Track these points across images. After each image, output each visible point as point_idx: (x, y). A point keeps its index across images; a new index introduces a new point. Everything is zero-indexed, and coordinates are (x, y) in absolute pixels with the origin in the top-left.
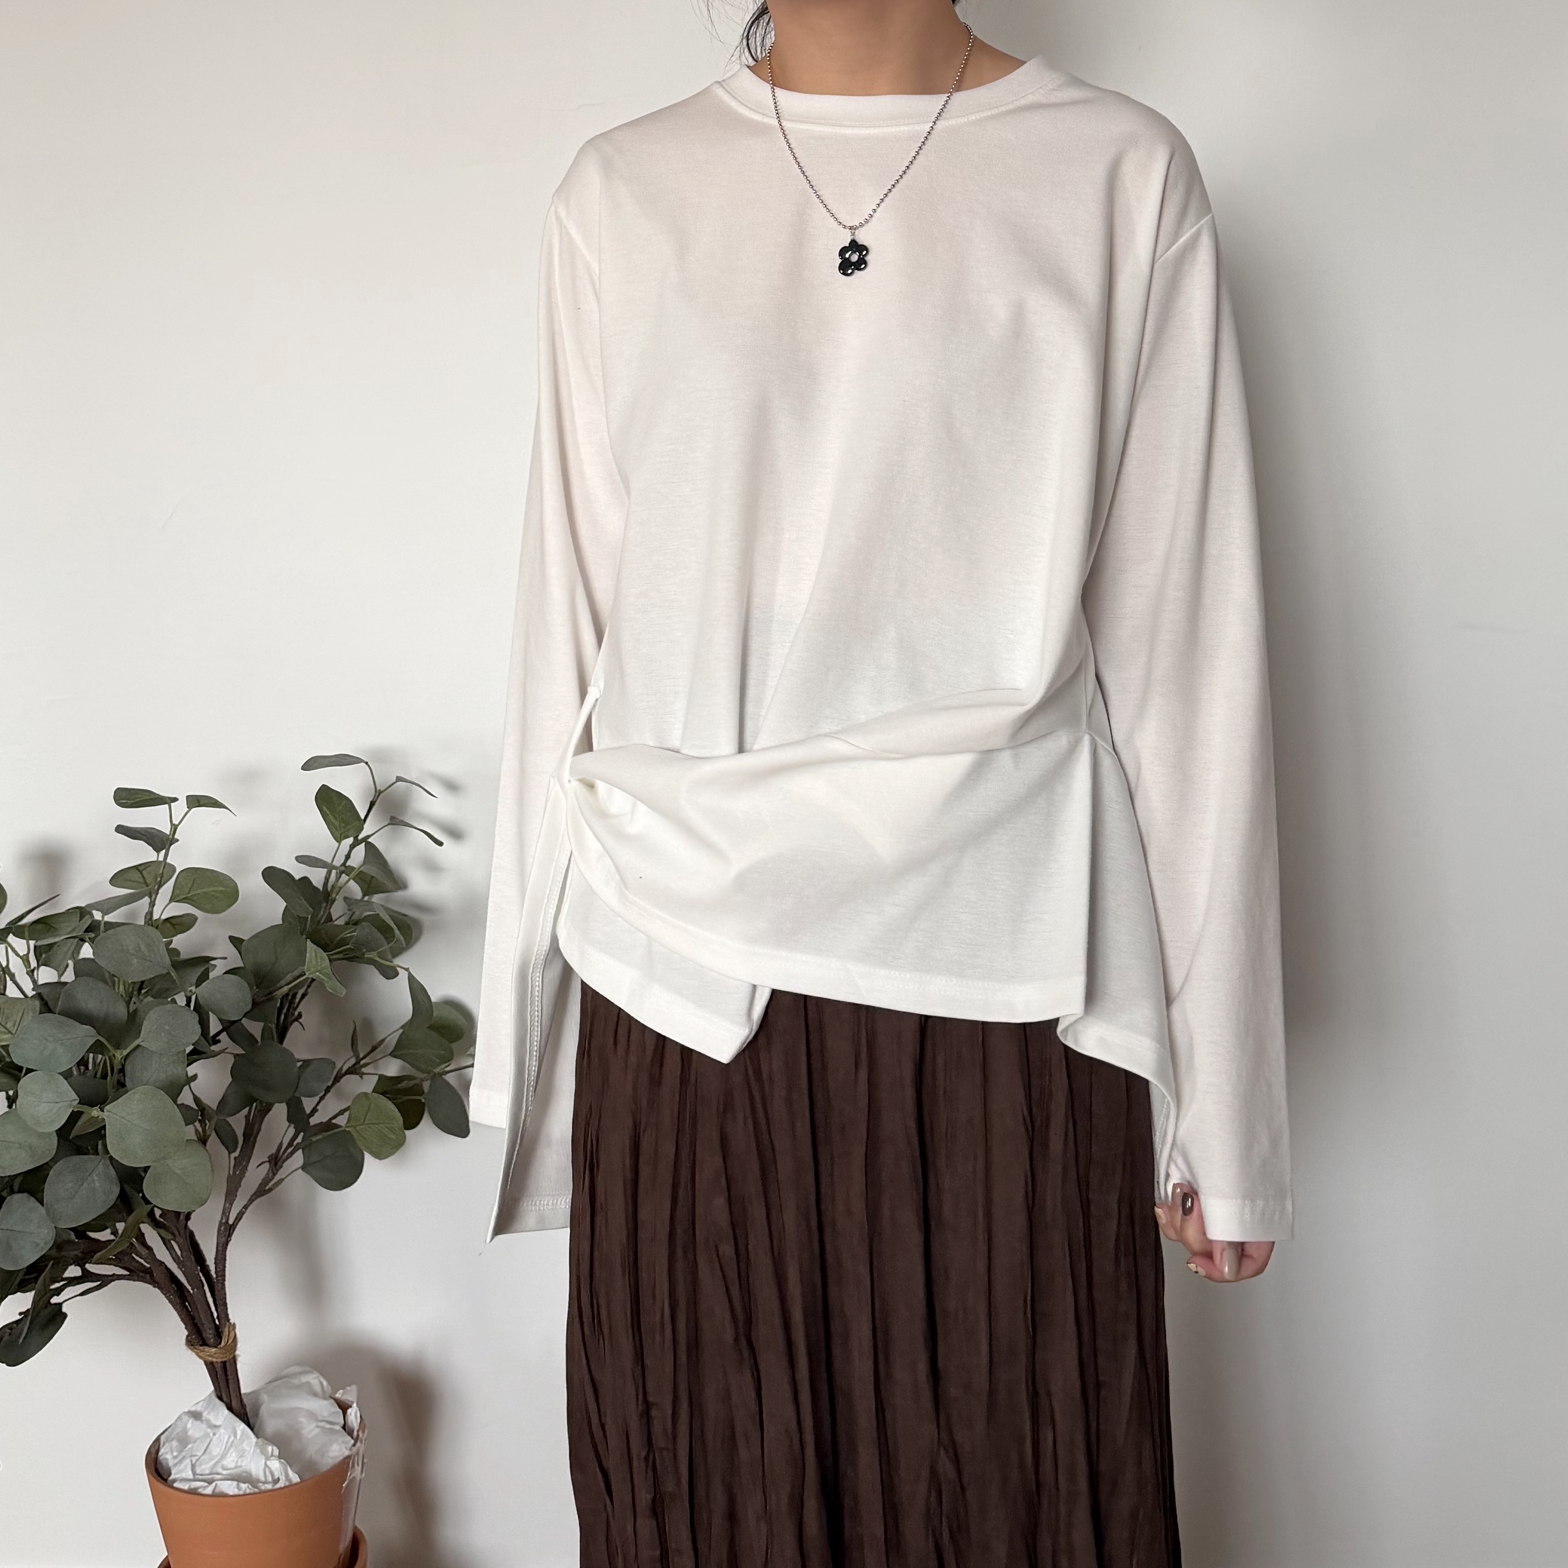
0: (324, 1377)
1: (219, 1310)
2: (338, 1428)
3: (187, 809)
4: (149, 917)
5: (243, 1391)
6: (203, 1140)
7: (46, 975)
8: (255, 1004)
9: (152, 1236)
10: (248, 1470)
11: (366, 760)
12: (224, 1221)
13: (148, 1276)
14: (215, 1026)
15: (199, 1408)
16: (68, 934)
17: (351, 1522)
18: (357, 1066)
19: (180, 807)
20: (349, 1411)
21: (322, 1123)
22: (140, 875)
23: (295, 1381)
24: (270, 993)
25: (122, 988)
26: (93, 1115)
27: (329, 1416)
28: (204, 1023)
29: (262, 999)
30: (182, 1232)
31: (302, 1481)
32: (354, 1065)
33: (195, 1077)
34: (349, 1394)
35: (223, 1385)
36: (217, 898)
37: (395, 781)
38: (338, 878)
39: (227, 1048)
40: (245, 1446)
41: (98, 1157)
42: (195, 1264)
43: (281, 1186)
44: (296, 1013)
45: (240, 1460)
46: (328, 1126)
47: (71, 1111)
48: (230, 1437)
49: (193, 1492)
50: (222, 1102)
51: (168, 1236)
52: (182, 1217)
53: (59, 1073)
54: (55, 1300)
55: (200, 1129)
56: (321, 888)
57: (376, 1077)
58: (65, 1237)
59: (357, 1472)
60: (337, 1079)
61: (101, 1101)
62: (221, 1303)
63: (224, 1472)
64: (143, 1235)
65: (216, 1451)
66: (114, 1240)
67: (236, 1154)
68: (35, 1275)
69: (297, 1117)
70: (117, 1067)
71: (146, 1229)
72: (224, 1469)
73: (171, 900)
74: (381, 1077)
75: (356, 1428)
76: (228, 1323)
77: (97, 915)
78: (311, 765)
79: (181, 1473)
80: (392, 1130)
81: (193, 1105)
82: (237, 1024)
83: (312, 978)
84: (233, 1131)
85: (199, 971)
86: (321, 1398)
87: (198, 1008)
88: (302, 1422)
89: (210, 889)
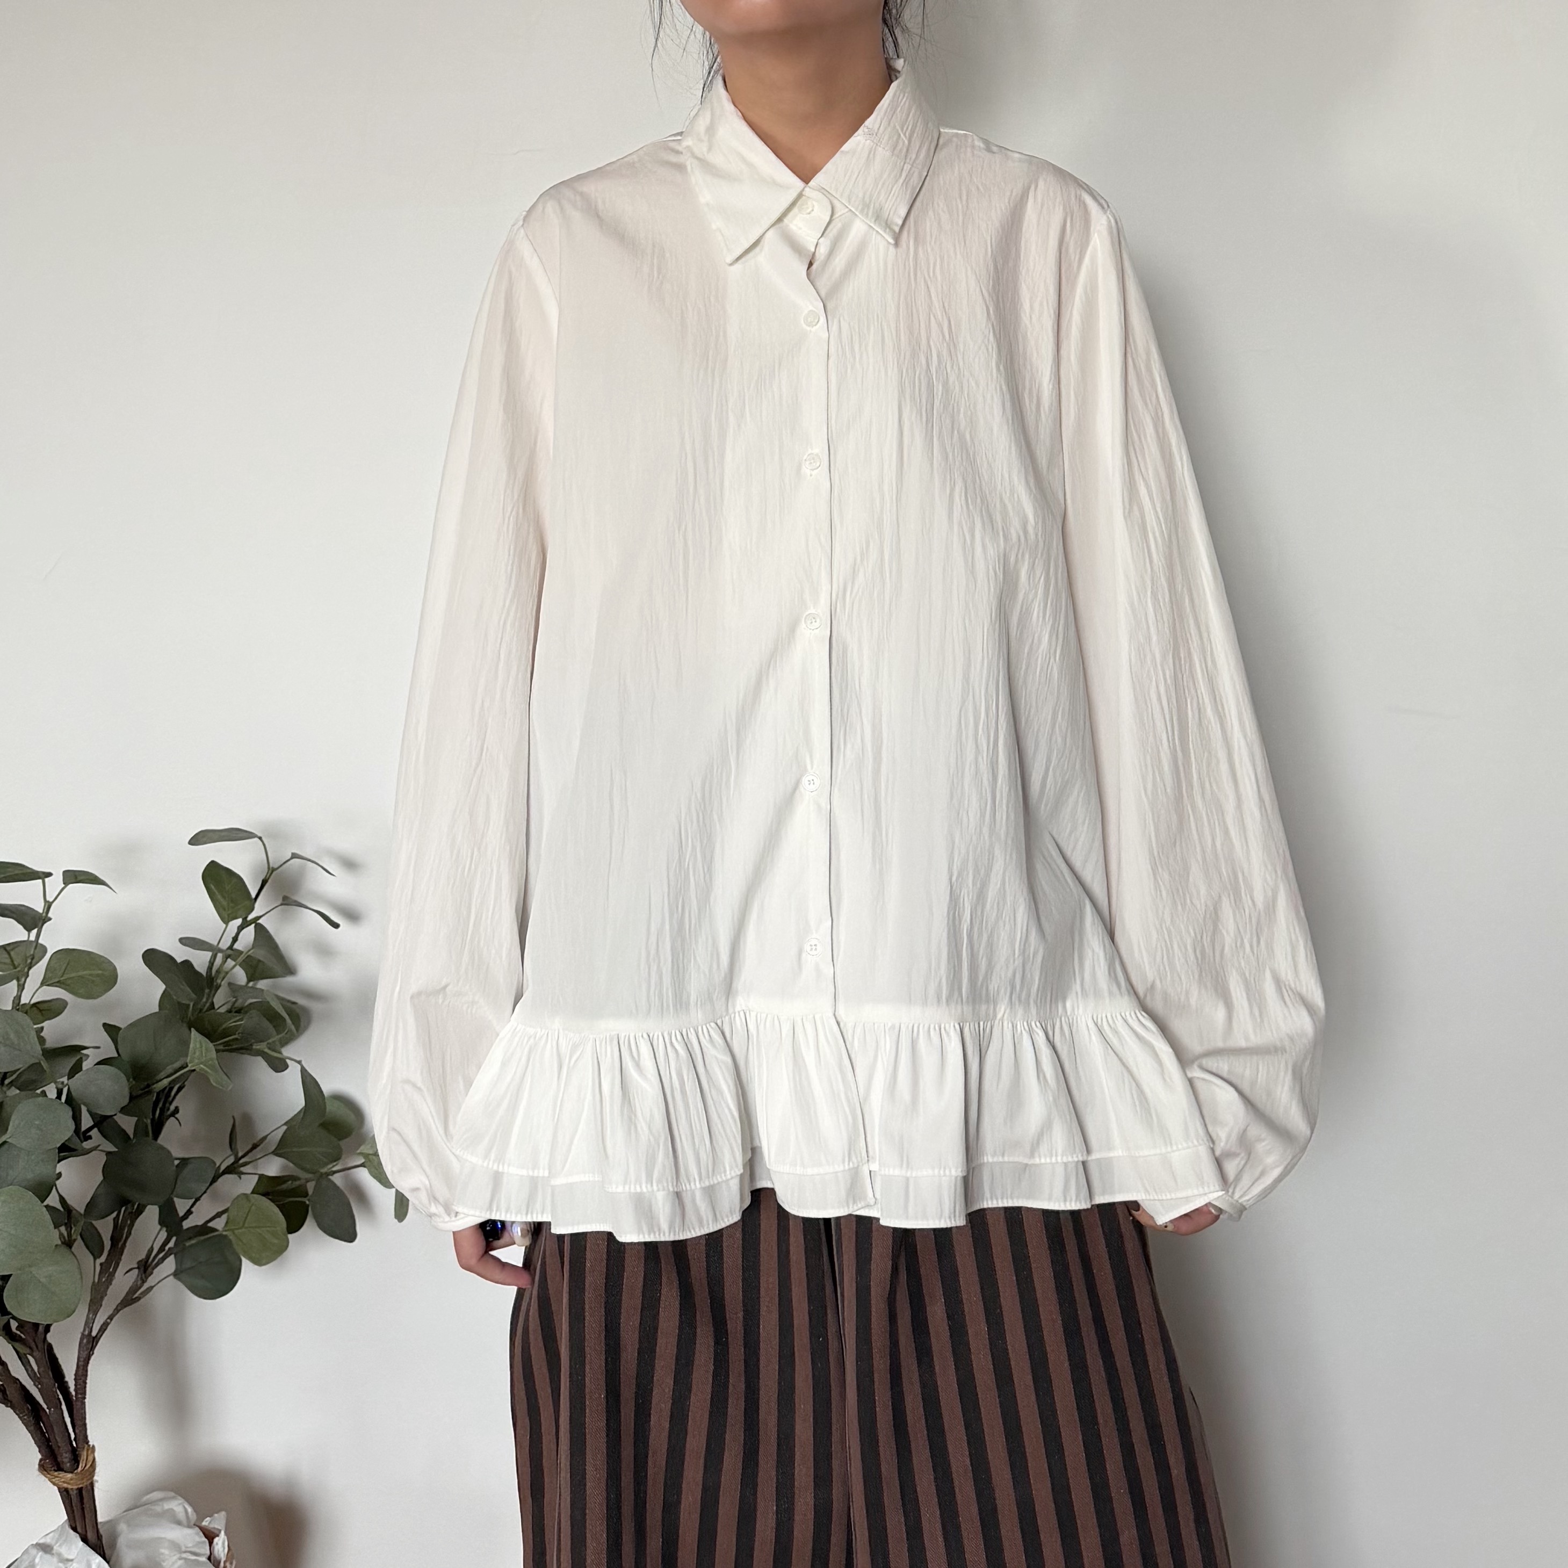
0: (191, 1504)
1: (77, 1431)
5: (100, 1519)
8: (132, 1098)
9: (7, 1352)
11: (259, 835)
12: (86, 1333)
14: (87, 1122)
15: (48, 1540)
18: (236, 1165)
19: (54, 883)
20: (216, 1540)
21: (197, 1226)
22: (7, 956)
23: (158, 1509)
24: (148, 1086)
27: (193, 1547)
28: (77, 1118)
29: (138, 1092)
32: (233, 1164)
35: (78, 1514)
36: (93, 982)
37: (289, 858)
38: (224, 962)
39: (99, 1146)
42: (52, 1381)
43: (151, 1293)
44: (172, 1108)
46: (204, 1229)
50: (90, 1205)
51: (22, 1349)
52: (41, 1329)
55: (65, 1234)
56: (204, 973)
57: (256, 1177)
60: (214, 1180)
62: (80, 1423)
67: (103, 1259)
69: (170, 1219)
73: (42, 984)
74: (262, 1177)
75: (223, 1559)
78: (199, 839)
80: (274, 1234)
81: (59, 1206)
82: (110, 1120)
83: (194, 1070)
84: (100, 1236)
85: (72, 1061)
86: (185, 1526)
87: (70, 1101)
88: (162, 1554)
89: (85, 972)
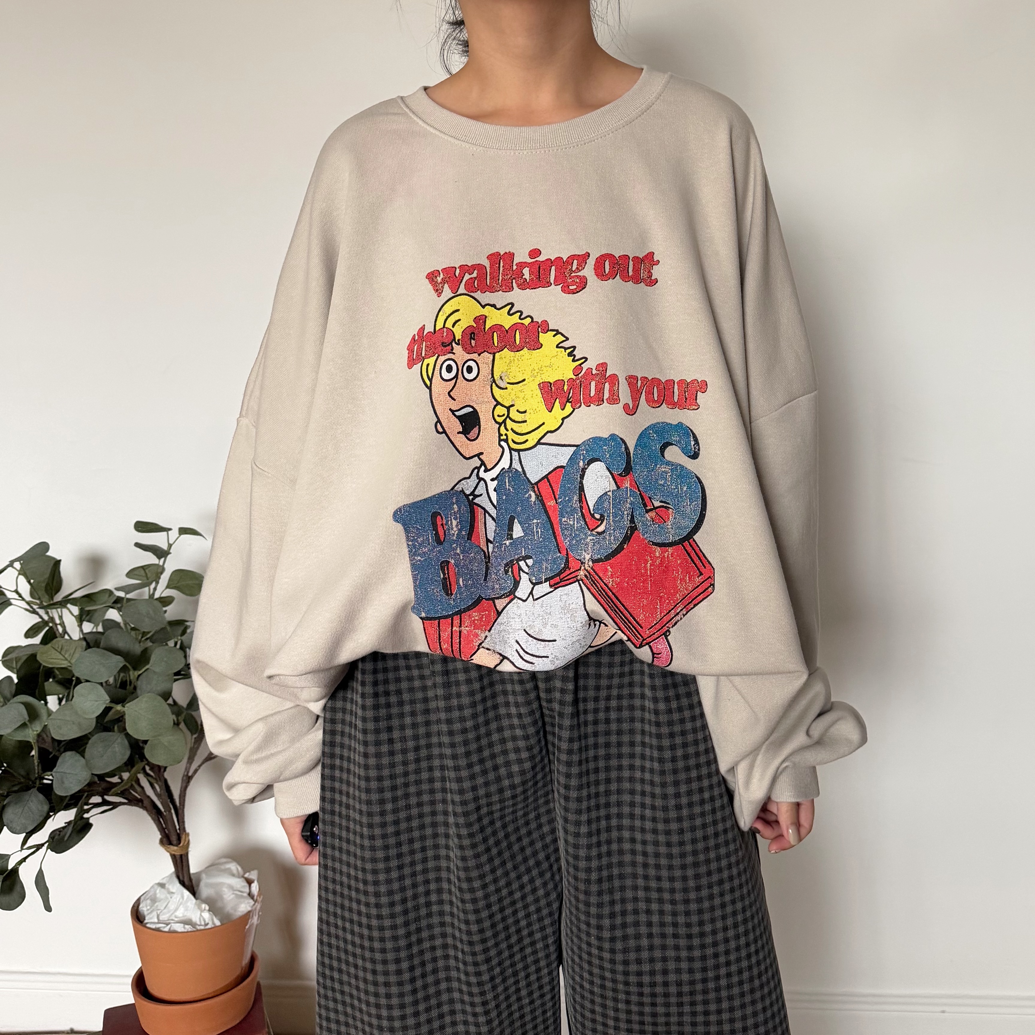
0: (239, 865)
1: (180, 825)
2: (245, 895)
3: (179, 535)
4: (153, 596)
5: (191, 873)
6: (177, 726)
10: (190, 918)
12: (186, 773)
13: (140, 803)
15: (164, 881)
17: (250, 948)
22: (144, 572)
26: (118, 709)
27: (241, 888)
30: (161, 779)
31: (222, 924)
33: (173, 690)
34: (253, 875)
35: (180, 869)
36: (191, 586)
41: (119, 733)
42: (167, 798)
45: (185, 912)
47: (104, 706)
48: (179, 899)
49: (158, 930)
51: (153, 781)
52: (162, 769)
55: (176, 719)
58: (93, 778)
59: (255, 920)
61: (123, 701)
62: (181, 821)
63: (176, 919)
64: (139, 780)
65: (172, 907)
66: (121, 782)
67: (196, 735)
68: (77, 800)
70: (133, 682)
71: (141, 777)
72: (176, 917)
73: (168, 587)
75: (256, 895)
76: (185, 833)
79: (151, 919)
84: (195, 721)
86: (237, 877)
89: (189, 582)
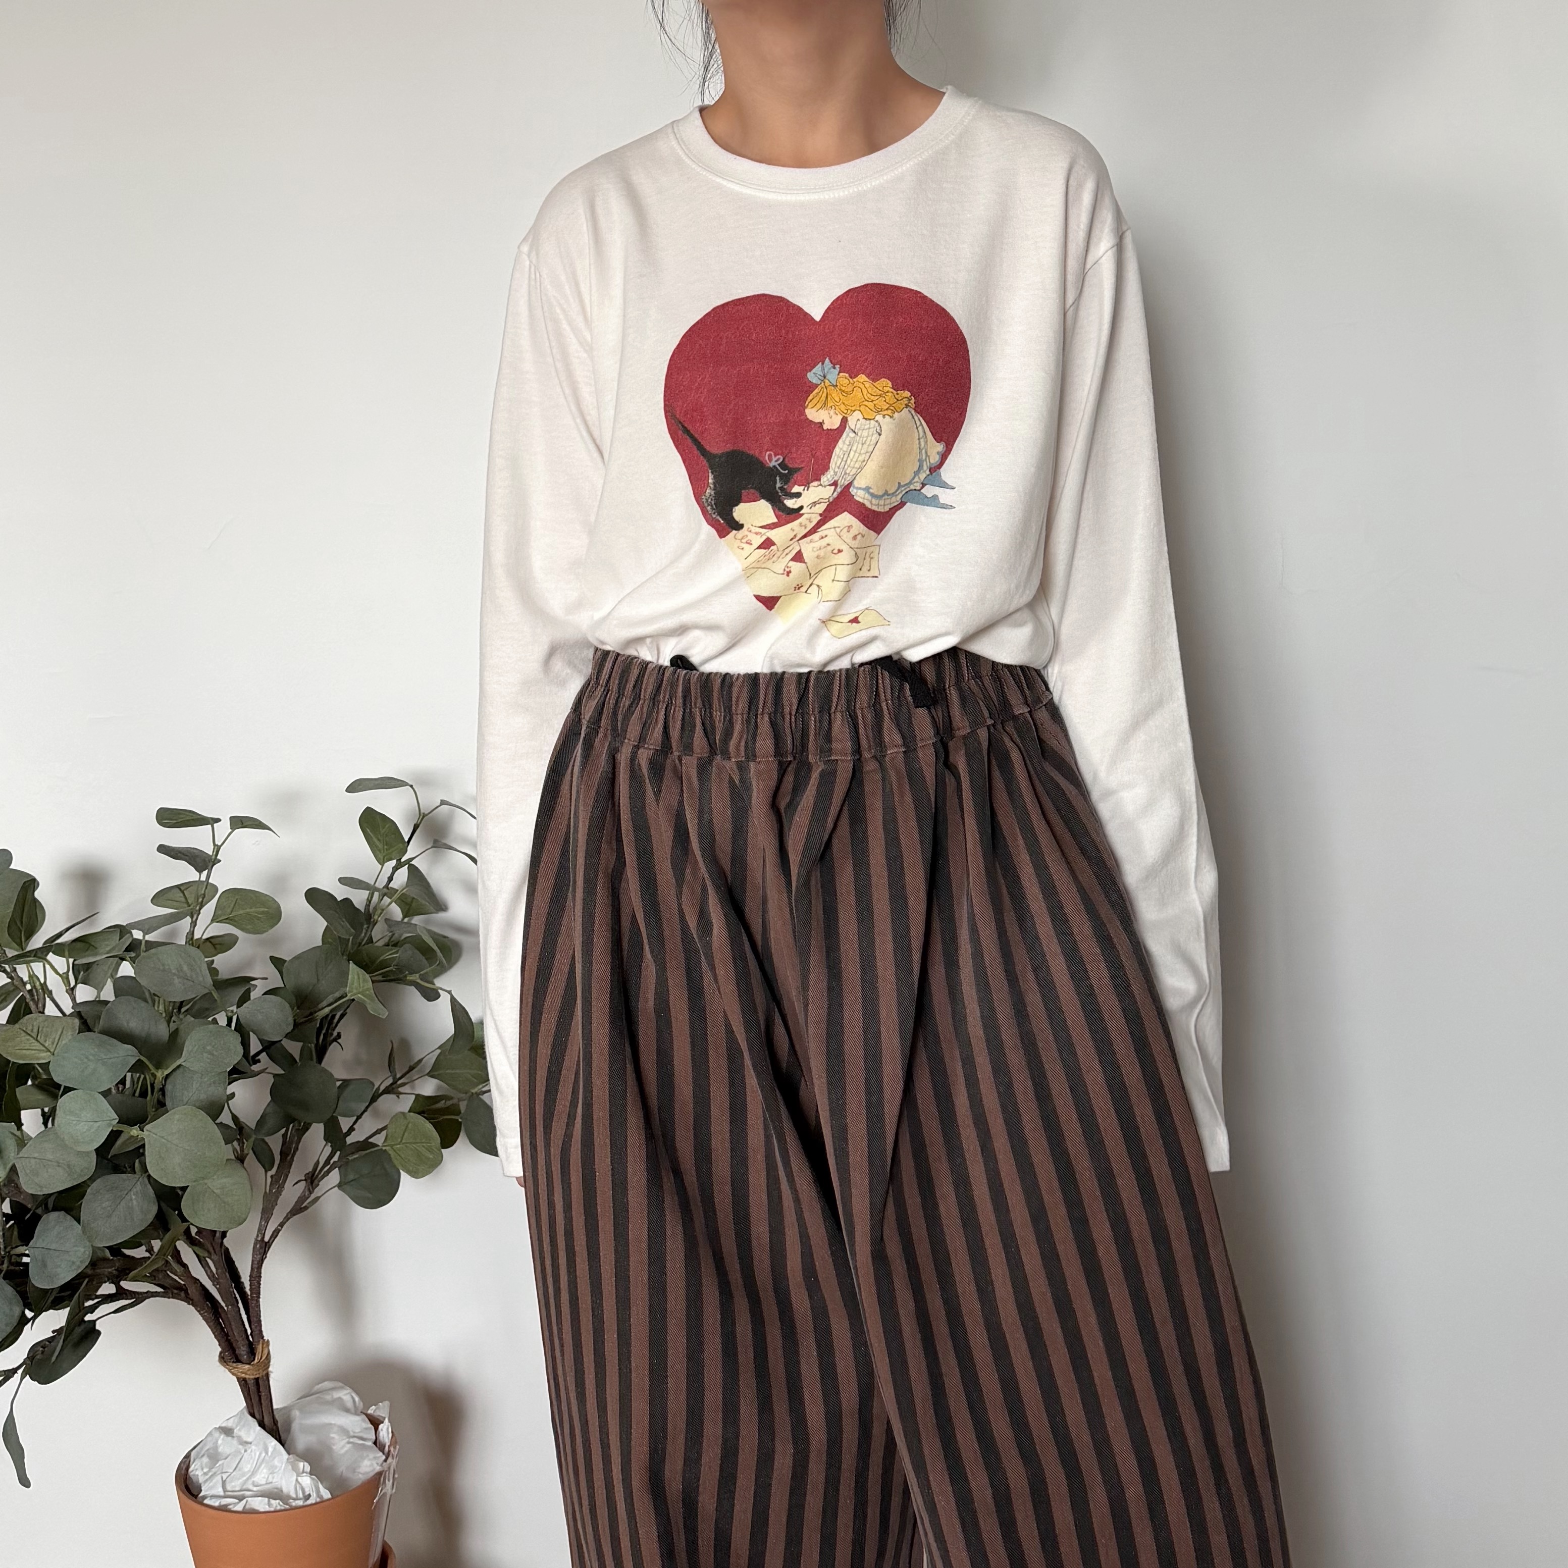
1: (253, 1327)
2: (370, 1443)
3: (230, 830)
4: (190, 937)
5: (275, 1407)
6: (241, 1159)
7: (84, 993)
8: (296, 1025)
9: (188, 1254)
10: (279, 1486)
11: (410, 783)
12: (259, 1239)
13: (183, 1294)
14: (255, 1046)
15: (230, 1424)
16: (107, 953)
17: (380, 1536)
18: (394, 1086)
19: (223, 828)
20: (381, 1426)
21: (359, 1141)
22: (181, 895)
23: (328, 1397)
24: (311, 1014)
25: (161, 1007)
26: (132, 1133)
28: (245, 1044)
29: (302, 1020)
30: (218, 1249)
31: (333, 1498)
32: (392, 1084)
33: (233, 1095)
34: (381, 1410)
35: (255, 1402)
36: (259, 919)
37: (439, 804)
38: (381, 899)
39: (266, 1068)
40: (276, 1462)
41: (135, 1176)
42: (230, 1281)
43: (317, 1204)
44: (335, 1034)
45: (270, 1477)
46: (365, 1145)
47: (110, 1130)
48: (260, 1454)
49: (224, 1509)
50: (261, 1122)
52: (218, 1235)
53: (99, 1093)
54: (88, 1317)
55: (238, 1148)
56: (362, 910)
57: (414, 1096)
58: (100, 1254)
59: (388, 1488)
60: (374, 1099)
61: (141, 1120)
62: (254, 1320)
63: (255, 1489)
64: (179, 1252)
65: (247, 1467)
66: (149, 1258)
67: (273, 1171)
68: (69, 1293)
69: (334, 1135)
70: (157, 1086)
71: (182, 1246)
72: (254, 1485)
73: (213, 921)
74: (418, 1096)
75: (388, 1444)
76: (261, 1340)
77: (137, 934)
78: (355, 787)
79: (211, 1489)
80: (430, 1150)
81: (232, 1124)
82: (277, 1045)
83: (353, 1000)
84: (270, 1150)
85: (239, 992)
86: (352, 1413)
87: (240, 1028)
88: (333, 1438)
89: (252, 910)
